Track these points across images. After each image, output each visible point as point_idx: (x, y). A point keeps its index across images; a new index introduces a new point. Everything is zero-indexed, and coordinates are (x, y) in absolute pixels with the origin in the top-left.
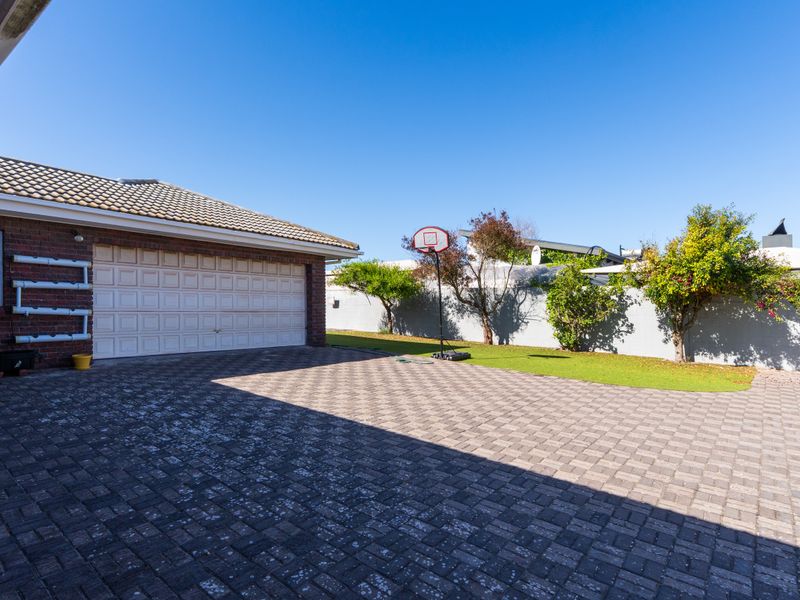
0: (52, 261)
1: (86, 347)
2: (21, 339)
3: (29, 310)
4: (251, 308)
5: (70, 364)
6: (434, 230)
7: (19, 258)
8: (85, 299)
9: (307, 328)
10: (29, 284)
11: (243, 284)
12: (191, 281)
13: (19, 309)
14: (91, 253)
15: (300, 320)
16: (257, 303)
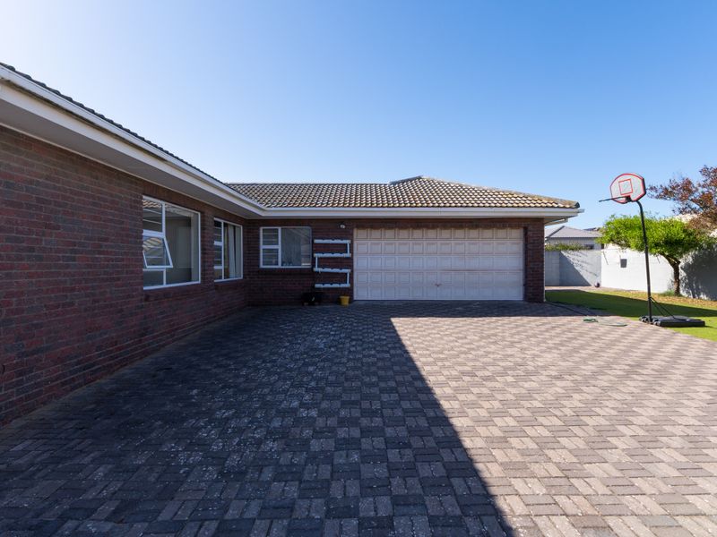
0: (331, 241)
1: (349, 292)
2: (317, 286)
3: (320, 270)
4: (467, 268)
5: (339, 302)
6: (629, 177)
7: (316, 241)
8: (348, 263)
9: (524, 285)
10: (321, 255)
11: (460, 248)
12: (418, 248)
13: (316, 269)
14: (352, 235)
15: (518, 278)
16: (474, 263)
